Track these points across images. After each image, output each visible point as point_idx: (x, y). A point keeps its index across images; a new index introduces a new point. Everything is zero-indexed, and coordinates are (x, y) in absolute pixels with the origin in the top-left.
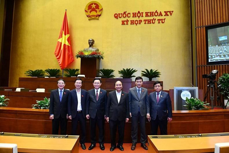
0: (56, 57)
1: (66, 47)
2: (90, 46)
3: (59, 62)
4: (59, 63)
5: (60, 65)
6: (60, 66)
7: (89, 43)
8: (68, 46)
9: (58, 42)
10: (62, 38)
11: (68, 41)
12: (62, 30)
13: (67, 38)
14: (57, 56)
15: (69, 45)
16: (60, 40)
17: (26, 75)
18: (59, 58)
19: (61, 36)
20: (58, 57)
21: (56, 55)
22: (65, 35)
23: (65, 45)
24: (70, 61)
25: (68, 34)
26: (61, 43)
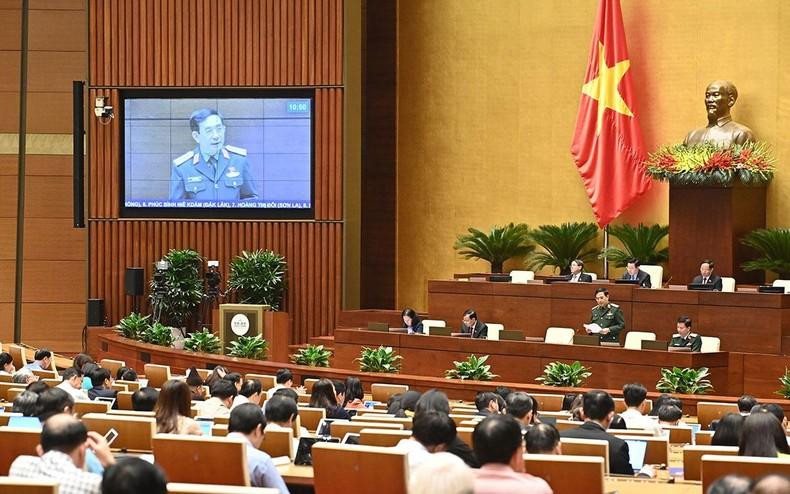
0: (580, 166)
1: (618, 123)
2: (713, 121)
3: (590, 191)
4: (591, 197)
5: (594, 205)
6: (595, 209)
7: (708, 105)
8: (626, 118)
9: (585, 95)
10: (596, 80)
11: (624, 96)
12: (597, 39)
13: (617, 81)
14: (581, 164)
15: (630, 114)
16: (590, 90)
17: (461, 253)
18: (588, 175)
19: (593, 72)
20: (585, 169)
21: (578, 157)
22: (610, 64)
23: (609, 112)
24: (634, 190)
25: (620, 60)
26: (596, 103)
